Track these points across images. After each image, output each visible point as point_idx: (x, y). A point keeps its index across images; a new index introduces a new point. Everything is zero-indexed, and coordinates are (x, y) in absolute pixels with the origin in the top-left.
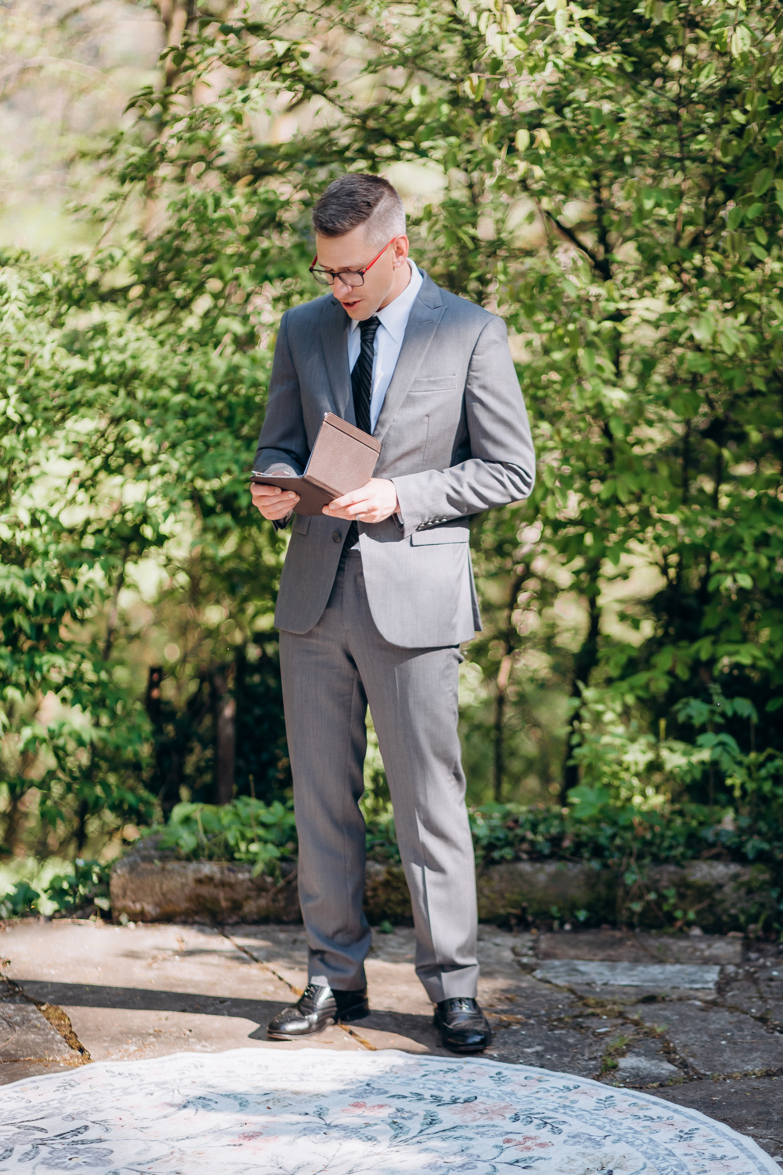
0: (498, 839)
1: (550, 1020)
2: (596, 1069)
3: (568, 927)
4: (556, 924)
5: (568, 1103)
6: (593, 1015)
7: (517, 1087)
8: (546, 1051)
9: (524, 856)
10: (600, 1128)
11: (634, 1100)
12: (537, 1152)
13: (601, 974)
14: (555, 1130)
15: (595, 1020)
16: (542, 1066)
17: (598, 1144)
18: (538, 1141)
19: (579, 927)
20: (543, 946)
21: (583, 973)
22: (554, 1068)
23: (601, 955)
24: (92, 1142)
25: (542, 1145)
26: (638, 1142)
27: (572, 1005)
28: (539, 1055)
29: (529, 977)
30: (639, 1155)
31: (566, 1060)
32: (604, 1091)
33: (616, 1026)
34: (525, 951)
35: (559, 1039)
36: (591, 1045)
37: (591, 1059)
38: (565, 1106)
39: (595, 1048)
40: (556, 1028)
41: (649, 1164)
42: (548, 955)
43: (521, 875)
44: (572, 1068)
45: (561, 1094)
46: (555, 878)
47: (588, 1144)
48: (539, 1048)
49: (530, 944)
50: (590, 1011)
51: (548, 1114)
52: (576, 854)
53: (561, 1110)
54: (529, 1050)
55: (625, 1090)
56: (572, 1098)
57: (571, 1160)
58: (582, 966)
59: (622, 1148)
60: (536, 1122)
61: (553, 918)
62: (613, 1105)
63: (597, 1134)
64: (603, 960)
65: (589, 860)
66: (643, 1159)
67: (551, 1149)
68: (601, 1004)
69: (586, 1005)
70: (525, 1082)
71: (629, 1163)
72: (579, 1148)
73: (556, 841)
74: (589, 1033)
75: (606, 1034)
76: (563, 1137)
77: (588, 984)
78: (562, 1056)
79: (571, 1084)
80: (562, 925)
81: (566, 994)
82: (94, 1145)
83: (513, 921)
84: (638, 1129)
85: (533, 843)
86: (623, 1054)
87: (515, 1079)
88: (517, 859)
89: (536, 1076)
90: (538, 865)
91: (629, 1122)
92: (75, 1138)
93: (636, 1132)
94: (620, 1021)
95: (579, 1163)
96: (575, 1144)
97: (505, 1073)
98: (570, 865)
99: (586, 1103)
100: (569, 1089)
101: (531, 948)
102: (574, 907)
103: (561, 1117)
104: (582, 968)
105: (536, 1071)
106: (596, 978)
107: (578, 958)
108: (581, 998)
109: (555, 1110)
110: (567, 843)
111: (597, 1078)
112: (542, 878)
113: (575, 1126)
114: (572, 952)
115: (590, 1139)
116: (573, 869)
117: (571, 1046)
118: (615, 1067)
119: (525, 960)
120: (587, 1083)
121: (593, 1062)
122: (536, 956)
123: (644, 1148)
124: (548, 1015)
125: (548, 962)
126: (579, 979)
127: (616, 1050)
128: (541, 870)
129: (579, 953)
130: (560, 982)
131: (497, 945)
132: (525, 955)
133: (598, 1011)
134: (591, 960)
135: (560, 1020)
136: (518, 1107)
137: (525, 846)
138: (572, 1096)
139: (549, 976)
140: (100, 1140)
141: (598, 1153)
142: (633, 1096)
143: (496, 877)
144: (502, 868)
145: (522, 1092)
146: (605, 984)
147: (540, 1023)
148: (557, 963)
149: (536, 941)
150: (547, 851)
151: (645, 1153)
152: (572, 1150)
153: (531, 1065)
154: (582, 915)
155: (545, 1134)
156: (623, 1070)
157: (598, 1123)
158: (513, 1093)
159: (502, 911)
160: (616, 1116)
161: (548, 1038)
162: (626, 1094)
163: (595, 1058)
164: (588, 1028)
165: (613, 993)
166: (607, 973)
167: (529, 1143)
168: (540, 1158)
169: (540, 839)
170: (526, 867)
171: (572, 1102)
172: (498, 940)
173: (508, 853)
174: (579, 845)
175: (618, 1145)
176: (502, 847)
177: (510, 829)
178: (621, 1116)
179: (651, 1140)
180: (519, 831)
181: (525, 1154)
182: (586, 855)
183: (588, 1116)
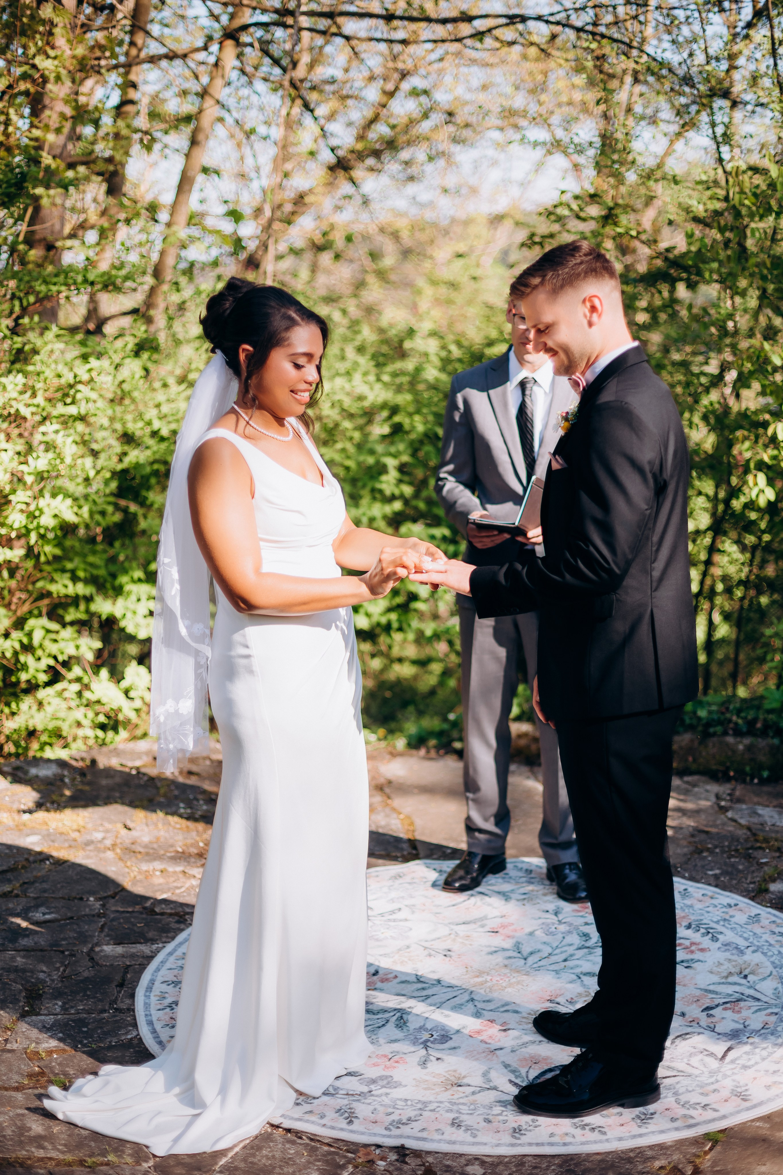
0: (713, 720)
1: (730, 850)
2: (753, 891)
3: (756, 781)
4: (748, 779)
5: (727, 917)
6: (760, 848)
7: (695, 902)
8: (721, 874)
9: (731, 732)
10: (746, 939)
11: (774, 919)
12: (697, 956)
13: (772, 817)
14: (714, 939)
15: (760, 852)
16: (716, 886)
17: (742, 952)
18: (700, 947)
19: (763, 782)
20: (738, 793)
21: (760, 815)
22: (724, 888)
23: (775, 803)
24: (401, 921)
25: (702, 950)
26: (770, 954)
27: (747, 840)
28: (716, 877)
29: (723, 816)
30: (768, 964)
31: (734, 882)
32: (755, 909)
33: (774, 858)
34: (724, 796)
35: (733, 865)
36: (753, 872)
37: (751, 883)
38: (725, 920)
39: (755, 874)
40: (733, 856)
41: (775, 973)
42: (739, 801)
43: (727, 744)
44: (737, 889)
45: (724, 910)
46: (749, 748)
47: (734, 952)
48: (717, 872)
49: (729, 792)
50: (758, 845)
51: (713, 925)
52: (764, 733)
53: (722, 923)
54: (710, 873)
55: (770, 910)
56: (731, 913)
57: (720, 964)
58: (760, 810)
59: (758, 957)
60: (703, 931)
61: (746, 774)
62: (758, 921)
63: (742, 943)
64: (775, 807)
65: (772, 738)
66: (770, 968)
67: (708, 954)
68: (766, 840)
69: (757, 841)
70: (701, 898)
71: (760, 970)
72: (727, 955)
73: (751, 723)
74: (754, 862)
75: (766, 864)
76: (718, 944)
77: (762, 824)
78: (731, 879)
79: (733, 902)
80: (752, 779)
81: (745, 831)
82: (401, 923)
83: (720, 775)
84: (773, 942)
85: (736, 724)
86: (774, 881)
87: (695, 895)
88: (725, 733)
89: (710, 894)
90: (738, 739)
91: (766, 937)
92: (391, 917)
93: (770, 945)
94: (777, 854)
95: (725, 967)
96: (726, 951)
97: (690, 889)
98: (760, 740)
99: (740, 918)
100: (730, 906)
101: (729, 795)
102: (761, 767)
103: (720, 928)
104: (760, 812)
105: (711, 890)
106: (767, 819)
107: (759, 804)
108: (754, 835)
109: (717, 922)
110: (759, 725)
111: (752, 899)
112: (741, 747)
113: (729, 936)
114: (756, 799)
115: (737, 948)
116: (762, 743)
117: (740, 871)
118: (767, 891)
119: (723, 803)
120: (743, 901)
121: (752, 886)
122: (731, 800)
123: (772, 959)
124: (729, 847)
125: (738, 806)
126: (755, 820)
127: (770, 877)
128: (741, 742)
129: (760, 800)
130: (743, 822)
131: (707, 791)
132: (724, 800)
133: (764, 845)
134: (768, 806)
135: (737, 850)
136: (693, 918)
137: (731, 725)
138: (731, 911)
139: (736, 817)
140: (406, 920)
141: (740, 960)
142: (774, 915)
143: (711, 745)
144: (715, 739)
145: (698, 906)
146: (773, 825)
147: (723, 852)
148: (744, 806)
149: (733, 790)
150: (745, 729)
151: (773, 963)
152: (721, 956)
153: (710, 884)
154: (765, 774)
155: (706, 942)
156: (772, 893)
157: (745, 935)
158: (691, 906)
159: (714, 767)
160: (758, 931)
161: (726, 864)
162: (769, 913)
163: (754, 883)
164: (755, 858)
165: (777, 832)
166: (776, 816)
167: (693, 948)
168: (699, 961)
169: (740, 721)
170: (730, 740)
171: (731, 917)
172: (708, 787)
173: (719, 729)
174: (767, 726)
175: (755, 954)
176: (715, 726)
177: (723, 713)
178: (762, 930)
179: (780, 952)
180: (728, 715)
181: (689, 956)
182: (771, 734)
183: (739, 929)
